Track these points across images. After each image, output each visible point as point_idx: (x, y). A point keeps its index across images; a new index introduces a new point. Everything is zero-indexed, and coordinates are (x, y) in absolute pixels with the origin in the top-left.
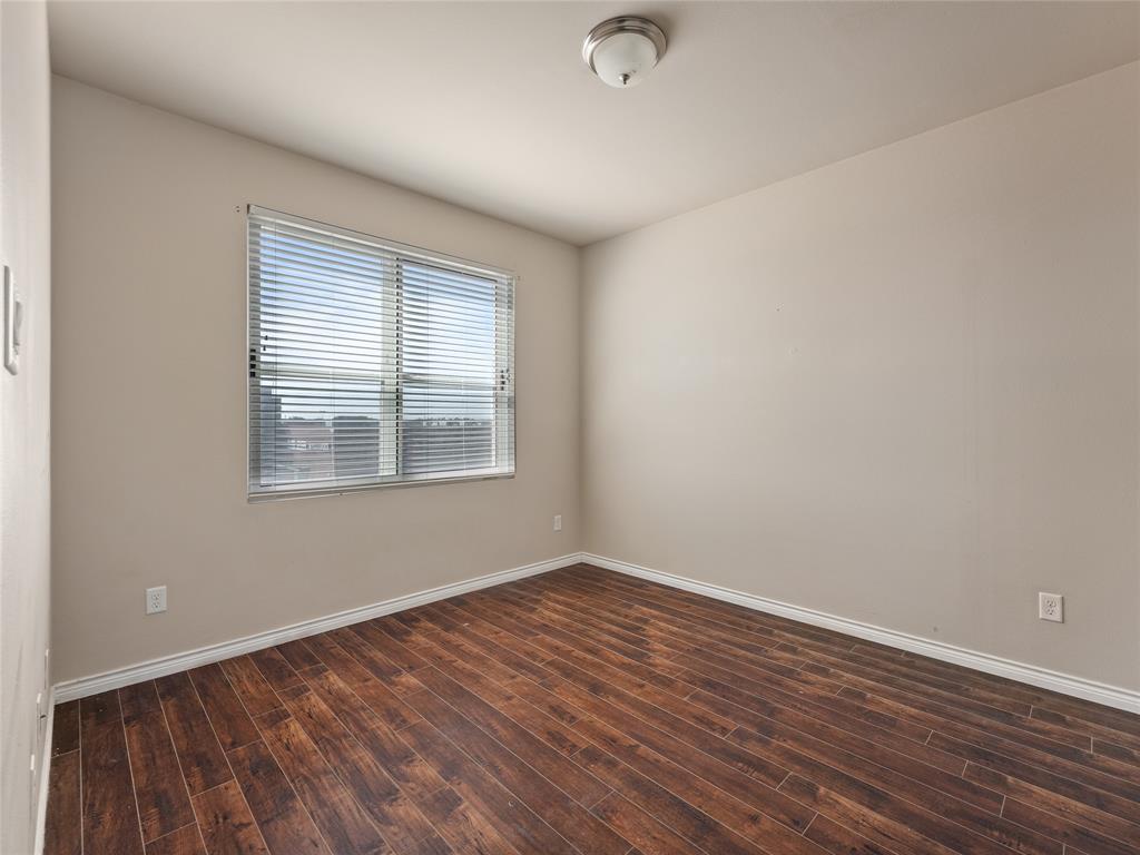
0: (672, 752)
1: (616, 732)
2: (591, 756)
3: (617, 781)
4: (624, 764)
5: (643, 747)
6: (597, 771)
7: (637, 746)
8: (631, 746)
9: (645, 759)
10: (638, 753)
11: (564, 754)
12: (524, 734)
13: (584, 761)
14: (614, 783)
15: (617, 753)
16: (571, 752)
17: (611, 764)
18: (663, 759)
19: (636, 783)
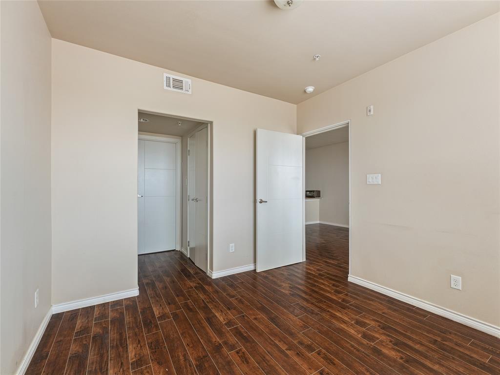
0: (271, 344)
1: (296, 359)
2: (310, 348)
3: (299, 336)
4: (295, 342)
5: (284, 349)
6: (307, 341)
7: (287, 349)
8: (290, 350)
9: (285, 342)
10: (287, 346)
11: (324, 351)
12: (347, 365)
13: (313, 346)
14: (300, 335)
15: (297, 348)
16: (320, 351)
17: (301, 343)
18: (277, 342)
19: (292, 334)
